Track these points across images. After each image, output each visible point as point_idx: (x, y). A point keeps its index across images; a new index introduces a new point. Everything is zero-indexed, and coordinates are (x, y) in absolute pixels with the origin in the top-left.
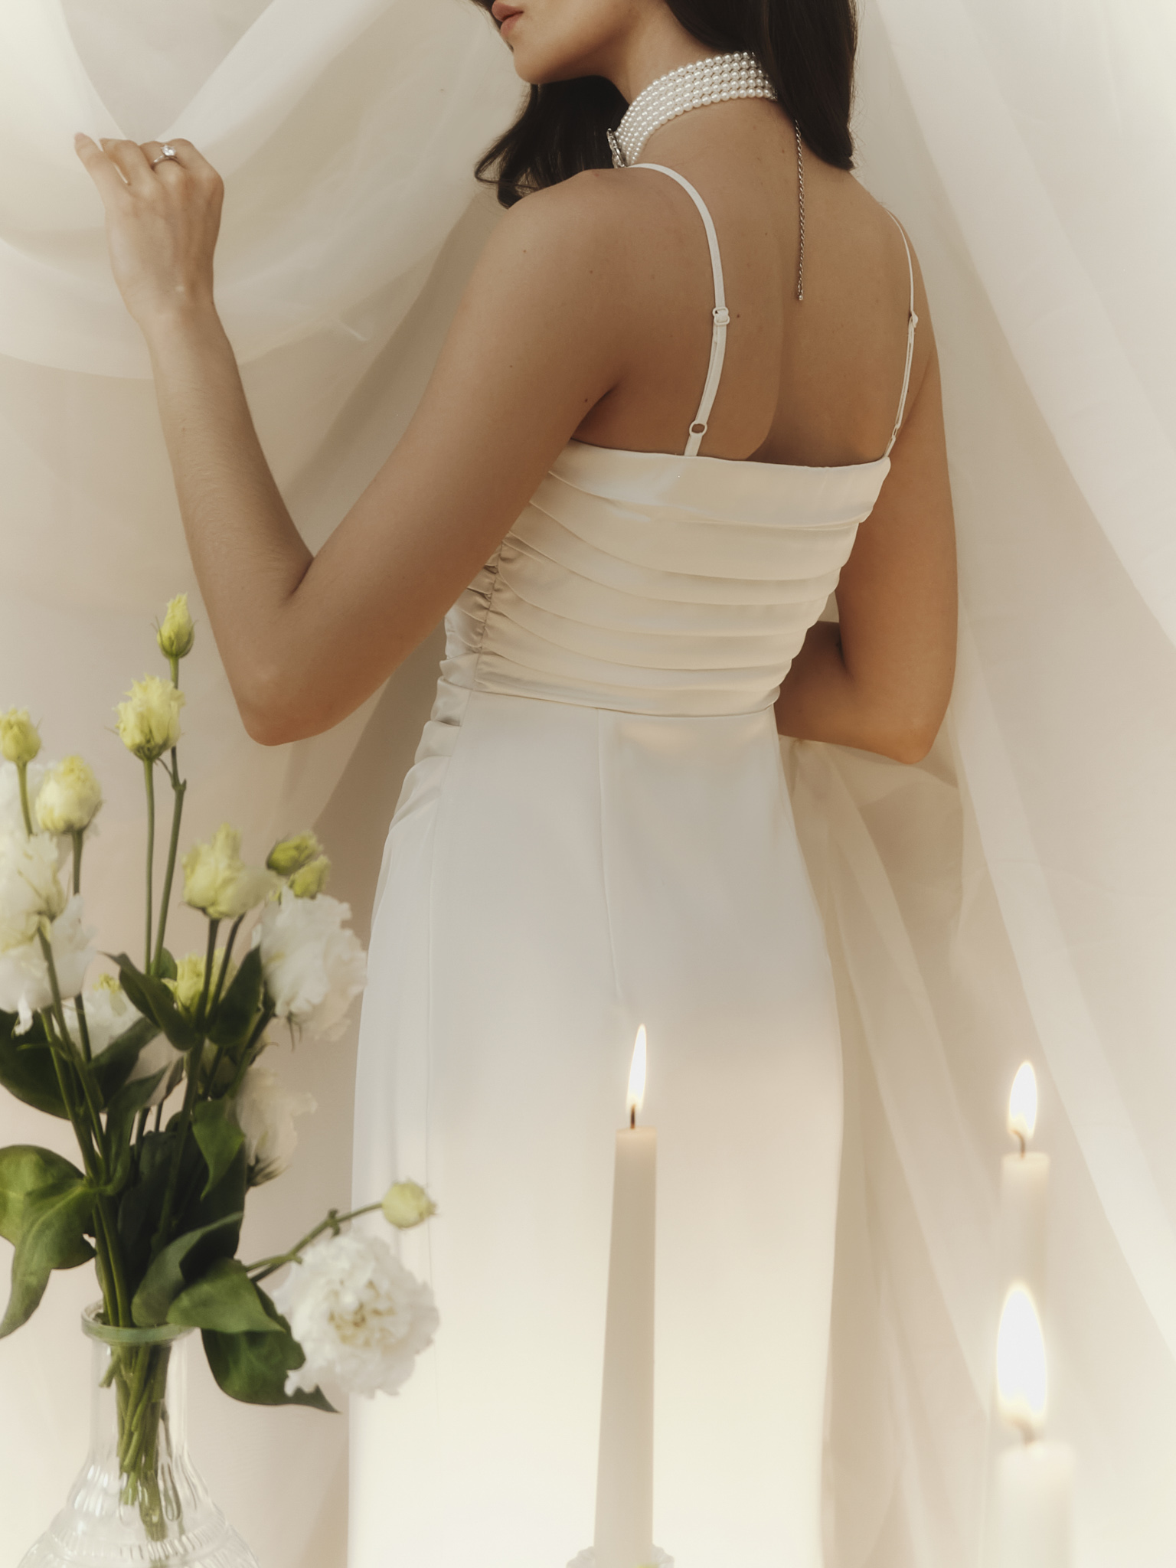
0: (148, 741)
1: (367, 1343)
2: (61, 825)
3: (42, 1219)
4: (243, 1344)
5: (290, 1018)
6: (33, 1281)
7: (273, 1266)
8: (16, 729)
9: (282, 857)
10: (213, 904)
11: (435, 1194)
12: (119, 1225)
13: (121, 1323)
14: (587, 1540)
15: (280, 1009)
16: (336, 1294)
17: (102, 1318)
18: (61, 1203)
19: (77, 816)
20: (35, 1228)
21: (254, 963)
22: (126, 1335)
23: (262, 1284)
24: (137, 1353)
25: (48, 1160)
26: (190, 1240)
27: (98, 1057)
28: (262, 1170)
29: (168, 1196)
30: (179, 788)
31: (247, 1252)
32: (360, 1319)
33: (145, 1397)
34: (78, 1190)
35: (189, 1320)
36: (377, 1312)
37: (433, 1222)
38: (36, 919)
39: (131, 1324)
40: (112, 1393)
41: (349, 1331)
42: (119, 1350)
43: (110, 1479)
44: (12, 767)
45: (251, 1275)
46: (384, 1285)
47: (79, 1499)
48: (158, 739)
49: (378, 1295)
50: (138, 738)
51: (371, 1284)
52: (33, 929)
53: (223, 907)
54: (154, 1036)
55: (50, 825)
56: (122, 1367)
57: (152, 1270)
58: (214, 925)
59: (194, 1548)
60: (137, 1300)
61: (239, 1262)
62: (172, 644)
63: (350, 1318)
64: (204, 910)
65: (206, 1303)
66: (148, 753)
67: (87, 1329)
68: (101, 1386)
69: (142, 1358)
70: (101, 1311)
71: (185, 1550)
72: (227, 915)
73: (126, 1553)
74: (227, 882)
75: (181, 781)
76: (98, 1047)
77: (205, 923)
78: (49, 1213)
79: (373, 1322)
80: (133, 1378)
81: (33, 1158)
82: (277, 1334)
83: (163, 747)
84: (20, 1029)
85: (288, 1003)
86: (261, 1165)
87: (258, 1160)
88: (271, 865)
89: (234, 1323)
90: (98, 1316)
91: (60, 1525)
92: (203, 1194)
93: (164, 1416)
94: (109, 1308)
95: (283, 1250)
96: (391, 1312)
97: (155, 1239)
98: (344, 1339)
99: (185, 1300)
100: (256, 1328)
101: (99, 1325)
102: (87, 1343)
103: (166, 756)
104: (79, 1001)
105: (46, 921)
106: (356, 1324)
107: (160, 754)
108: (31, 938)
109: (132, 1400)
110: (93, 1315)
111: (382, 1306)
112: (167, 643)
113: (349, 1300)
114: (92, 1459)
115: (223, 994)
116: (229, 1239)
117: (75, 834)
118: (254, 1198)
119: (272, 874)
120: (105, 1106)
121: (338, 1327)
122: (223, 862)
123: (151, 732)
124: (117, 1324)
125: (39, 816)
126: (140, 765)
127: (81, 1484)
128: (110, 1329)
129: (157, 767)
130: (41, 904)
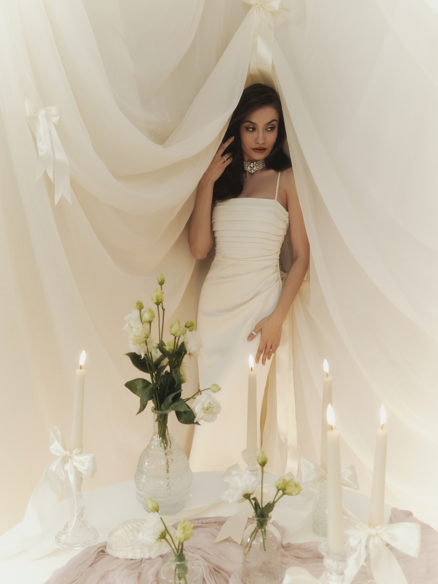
0: (158, 302)
1: (209, 413)
2: (148, 321)
3: (145, 392)
4: (183, 413)
5: (190, 354)
6: (145, 403)
7: (188, 399)
8: (139, 304)
9: (188, 325)
10: (176, 334)
11: (220, 386)
12: (159, 392)
13: (159, 410)
14: (245, 448)
15: (188, 352)
16: (203, 404)
17: (155, 409)
18: (148, 389)
19: (151, 319)
20: (144, 394)
21: (183, 344)
22: (160, 412)
23: (186, 402)
24: (162, 416)
25: (144, 381)
26: (173, 395)
27: (155, 362)
28: (183, 381)
29: (167, 387)
30: (164, 310)
31: (183, 396)
32: (207, 409)
33: (164, 424)
34: (151, 386)
35: (173, 409)
36: (210, 407)
37: (220, 391)
38: (145, 339)
39: (161, 410)
40: (157, 423)
41: (206, 411)
42: (159, 415)
43: (157, 439)
44: (139, 311)
45: (184, 401)
46: (212, 403)
47: (152, 442)
48: (160, 301)
49: (211, 405)
50: (156, 301)
51: (209, 403)
52: (145, 341)
53: (178, 335)
54: (165, 358)
55: (146, 321)
56: (159, 418)
57: (166, 400)
58: (175, 338)
59: (172, 451)
60: (162, 406)
61: (182, 399)
62: (161, 282)
63: (206, 409)
64: (174, 335)
65: (176, 406)
66: (158, 304)
67: (152, 411)
68: (156, 421)
69: (163, 417)
70: (155, 408)
71: (171, 451)
72: (178, 336)
73: (160, 452)
74: (178, 330)
75: (164, 309)
76: (154, 360)
77: (174, 337)
78: (147, 391)
79: (210, 409)
80: (161, 420)
81: (141, 380)
82: (190, 411)
83: (160, 303)
84: (142, 358)
85: (189, 351)
86: (183, 380)
87: (182, 379)
88: (186, 326)
89: (182, 410)
90: (154, 409)
91: (149, 447)
92: (175, 387)
93: (167, 427)
94: (156, 408)
95: (190, 396)
96: (213, 407)
97: (165, 395)
98: (205, 412)
99: (172, 406)
100: (186, 410)
101: (154, 410)
102: (152, 414)
103: (161, 304)
104: (151, 353)
105: (147, 339)
106: (207, 410)
107: (159, 304)
108: (144, 342)
109: (161, 424)
110: (153, 409)
111: (211, 406)
112: (160, 282)
113: (206, 406)
114: (154, 435)
115: (177, 350)
116: (180, 394)
117: (150, 322)
118: (183, 386)
119: (186, 328)
120: (156, 370)
121: (204, 410)
122: (177, 327)
123: (158, 300)
124: (158, 410)
125: (143, 319)
126: (156, 306)
127: (152, 439)
128: (157, 411)
129: (160, 306)
130: (146, 336)
